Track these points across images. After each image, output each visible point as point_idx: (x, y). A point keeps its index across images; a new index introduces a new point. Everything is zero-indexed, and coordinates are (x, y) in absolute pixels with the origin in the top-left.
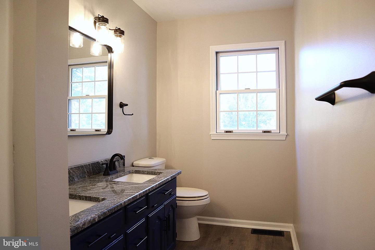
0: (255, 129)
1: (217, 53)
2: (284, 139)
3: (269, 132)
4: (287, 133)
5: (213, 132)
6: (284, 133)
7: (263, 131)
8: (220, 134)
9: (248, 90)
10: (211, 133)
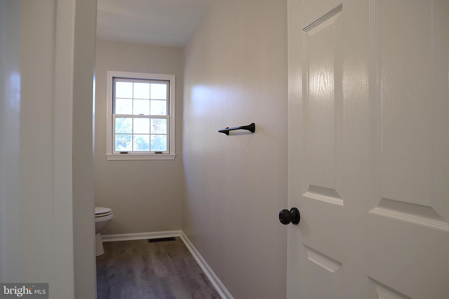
0: (149, 150)
1: (113, 78)
2: (174, 159)
3: (160, 153)
4: (175, 153)
5: (109, 153)
6: (173, 154)
7: (155, 152)
8: (116, 156)
9: (141, 116)
10: (107, 154)
